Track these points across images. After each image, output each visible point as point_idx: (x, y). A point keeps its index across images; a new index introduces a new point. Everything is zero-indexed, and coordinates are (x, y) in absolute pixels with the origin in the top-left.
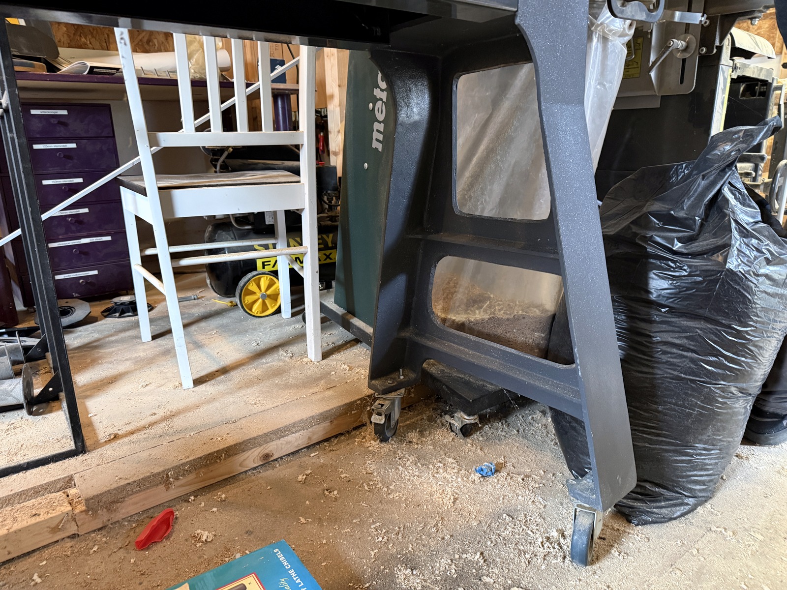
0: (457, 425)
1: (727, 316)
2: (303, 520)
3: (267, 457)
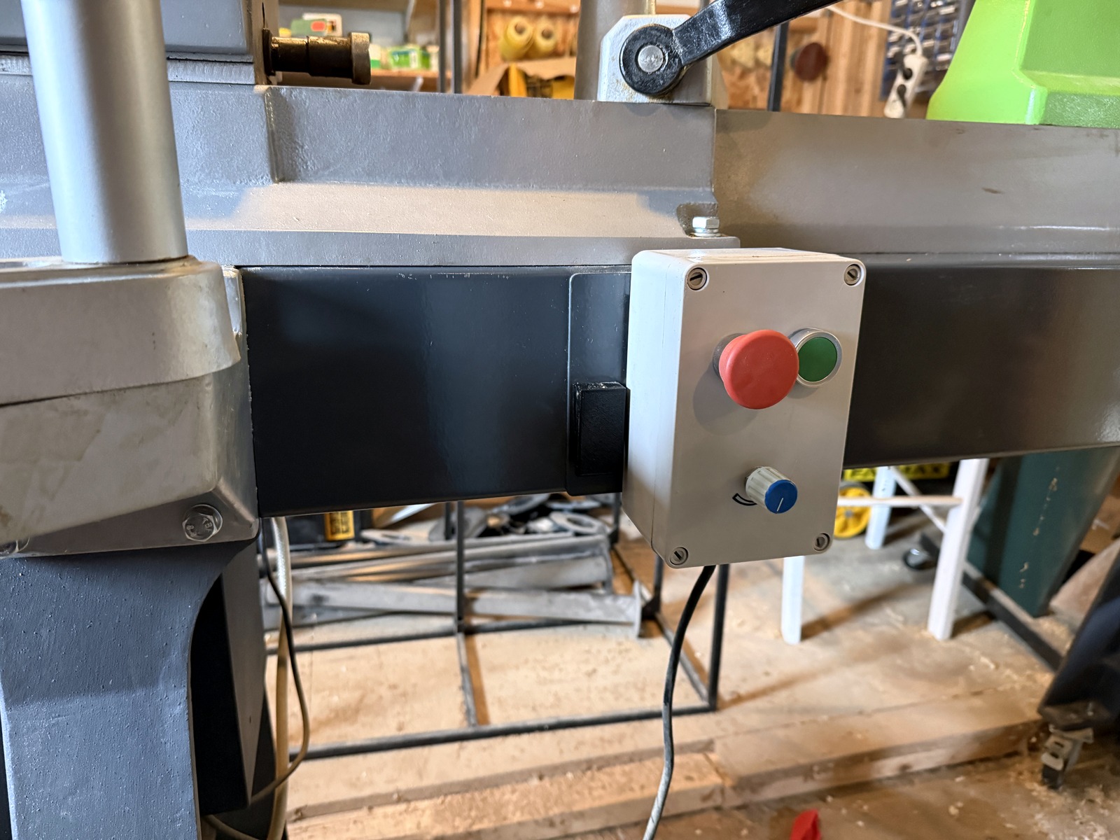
3: (904, 768)
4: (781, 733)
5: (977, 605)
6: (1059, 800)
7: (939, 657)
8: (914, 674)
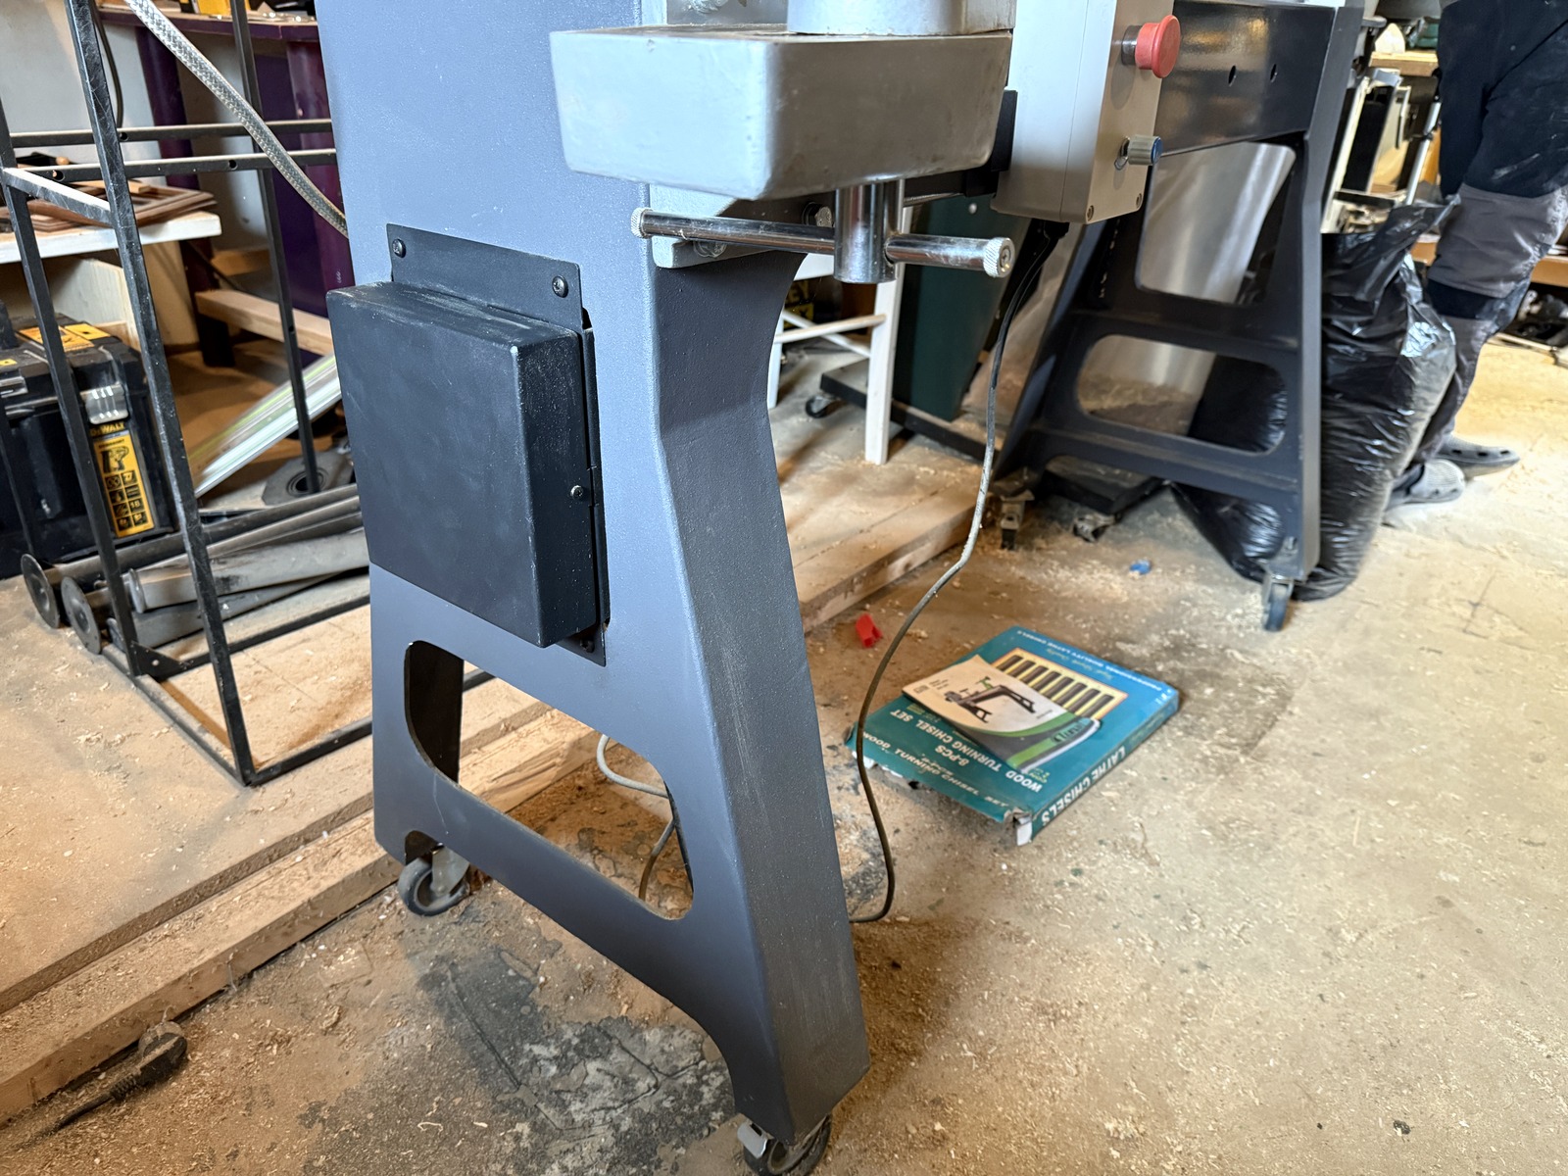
0: (1087, 528)
1: (1395, 401)
2: (996, 617)
3: (907, 566)
4: (812, 563)
5: (897, 428)
6: (1018, 555)
7: (887, 476)
8: (877, 494)
